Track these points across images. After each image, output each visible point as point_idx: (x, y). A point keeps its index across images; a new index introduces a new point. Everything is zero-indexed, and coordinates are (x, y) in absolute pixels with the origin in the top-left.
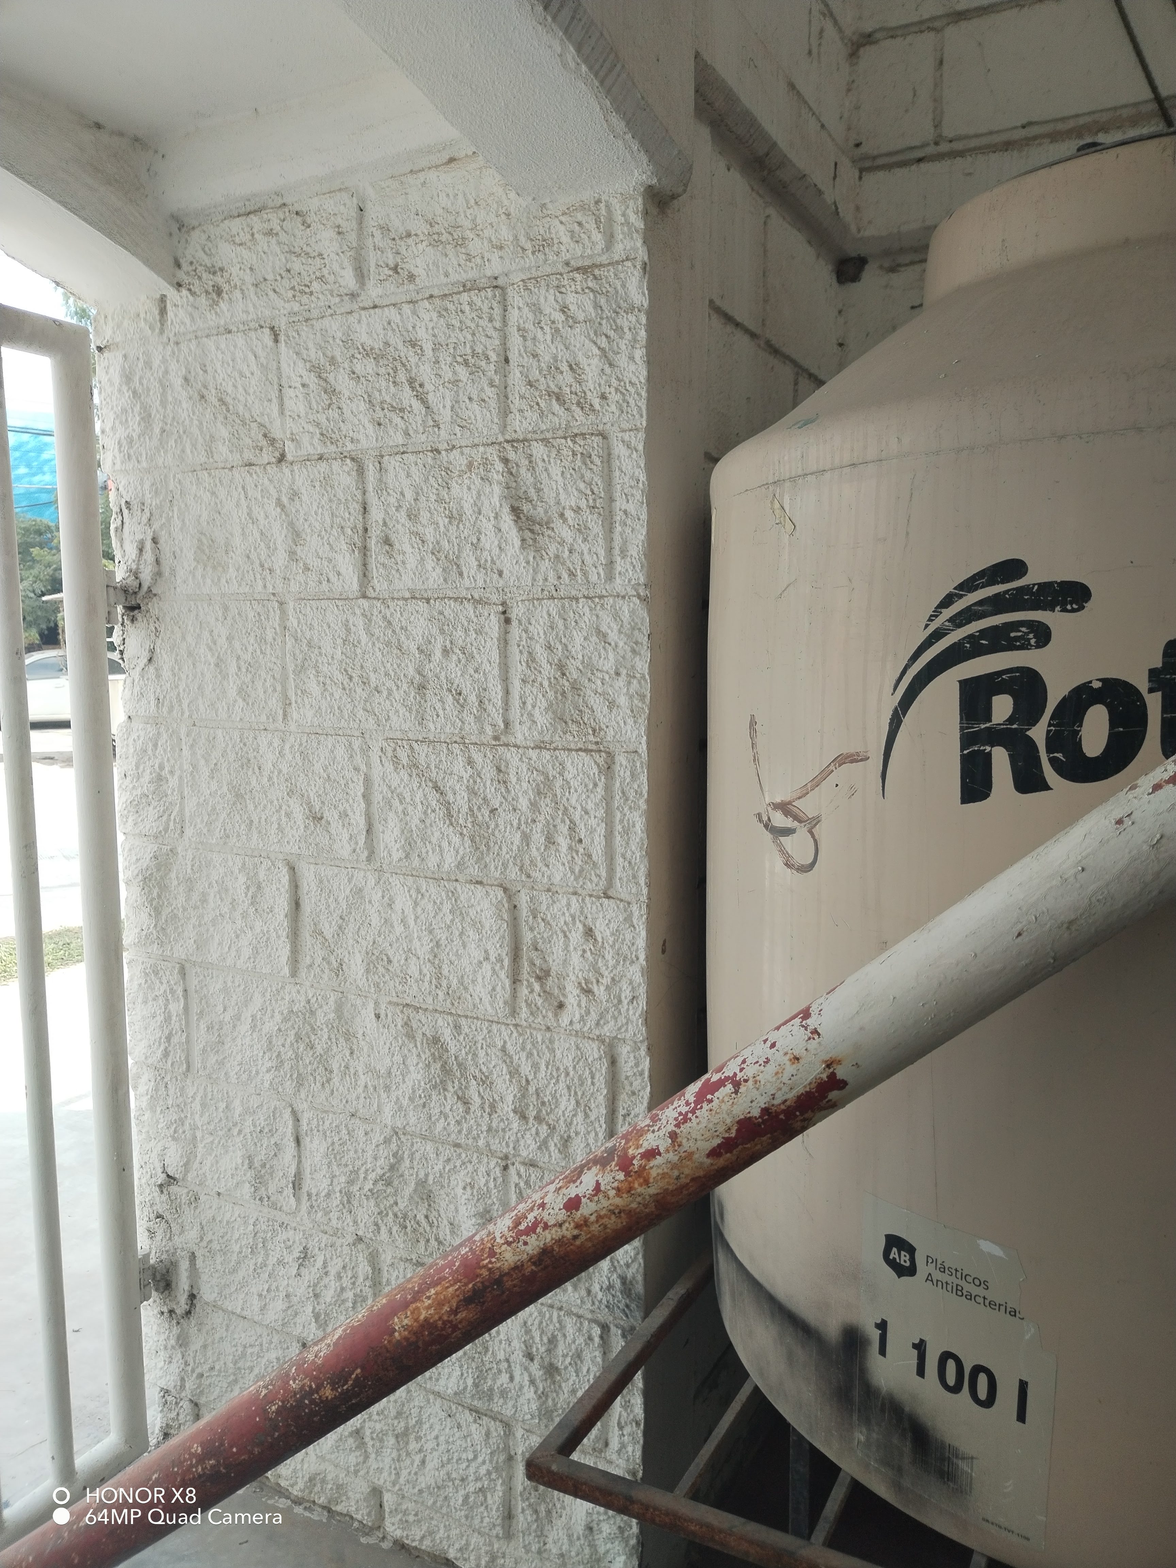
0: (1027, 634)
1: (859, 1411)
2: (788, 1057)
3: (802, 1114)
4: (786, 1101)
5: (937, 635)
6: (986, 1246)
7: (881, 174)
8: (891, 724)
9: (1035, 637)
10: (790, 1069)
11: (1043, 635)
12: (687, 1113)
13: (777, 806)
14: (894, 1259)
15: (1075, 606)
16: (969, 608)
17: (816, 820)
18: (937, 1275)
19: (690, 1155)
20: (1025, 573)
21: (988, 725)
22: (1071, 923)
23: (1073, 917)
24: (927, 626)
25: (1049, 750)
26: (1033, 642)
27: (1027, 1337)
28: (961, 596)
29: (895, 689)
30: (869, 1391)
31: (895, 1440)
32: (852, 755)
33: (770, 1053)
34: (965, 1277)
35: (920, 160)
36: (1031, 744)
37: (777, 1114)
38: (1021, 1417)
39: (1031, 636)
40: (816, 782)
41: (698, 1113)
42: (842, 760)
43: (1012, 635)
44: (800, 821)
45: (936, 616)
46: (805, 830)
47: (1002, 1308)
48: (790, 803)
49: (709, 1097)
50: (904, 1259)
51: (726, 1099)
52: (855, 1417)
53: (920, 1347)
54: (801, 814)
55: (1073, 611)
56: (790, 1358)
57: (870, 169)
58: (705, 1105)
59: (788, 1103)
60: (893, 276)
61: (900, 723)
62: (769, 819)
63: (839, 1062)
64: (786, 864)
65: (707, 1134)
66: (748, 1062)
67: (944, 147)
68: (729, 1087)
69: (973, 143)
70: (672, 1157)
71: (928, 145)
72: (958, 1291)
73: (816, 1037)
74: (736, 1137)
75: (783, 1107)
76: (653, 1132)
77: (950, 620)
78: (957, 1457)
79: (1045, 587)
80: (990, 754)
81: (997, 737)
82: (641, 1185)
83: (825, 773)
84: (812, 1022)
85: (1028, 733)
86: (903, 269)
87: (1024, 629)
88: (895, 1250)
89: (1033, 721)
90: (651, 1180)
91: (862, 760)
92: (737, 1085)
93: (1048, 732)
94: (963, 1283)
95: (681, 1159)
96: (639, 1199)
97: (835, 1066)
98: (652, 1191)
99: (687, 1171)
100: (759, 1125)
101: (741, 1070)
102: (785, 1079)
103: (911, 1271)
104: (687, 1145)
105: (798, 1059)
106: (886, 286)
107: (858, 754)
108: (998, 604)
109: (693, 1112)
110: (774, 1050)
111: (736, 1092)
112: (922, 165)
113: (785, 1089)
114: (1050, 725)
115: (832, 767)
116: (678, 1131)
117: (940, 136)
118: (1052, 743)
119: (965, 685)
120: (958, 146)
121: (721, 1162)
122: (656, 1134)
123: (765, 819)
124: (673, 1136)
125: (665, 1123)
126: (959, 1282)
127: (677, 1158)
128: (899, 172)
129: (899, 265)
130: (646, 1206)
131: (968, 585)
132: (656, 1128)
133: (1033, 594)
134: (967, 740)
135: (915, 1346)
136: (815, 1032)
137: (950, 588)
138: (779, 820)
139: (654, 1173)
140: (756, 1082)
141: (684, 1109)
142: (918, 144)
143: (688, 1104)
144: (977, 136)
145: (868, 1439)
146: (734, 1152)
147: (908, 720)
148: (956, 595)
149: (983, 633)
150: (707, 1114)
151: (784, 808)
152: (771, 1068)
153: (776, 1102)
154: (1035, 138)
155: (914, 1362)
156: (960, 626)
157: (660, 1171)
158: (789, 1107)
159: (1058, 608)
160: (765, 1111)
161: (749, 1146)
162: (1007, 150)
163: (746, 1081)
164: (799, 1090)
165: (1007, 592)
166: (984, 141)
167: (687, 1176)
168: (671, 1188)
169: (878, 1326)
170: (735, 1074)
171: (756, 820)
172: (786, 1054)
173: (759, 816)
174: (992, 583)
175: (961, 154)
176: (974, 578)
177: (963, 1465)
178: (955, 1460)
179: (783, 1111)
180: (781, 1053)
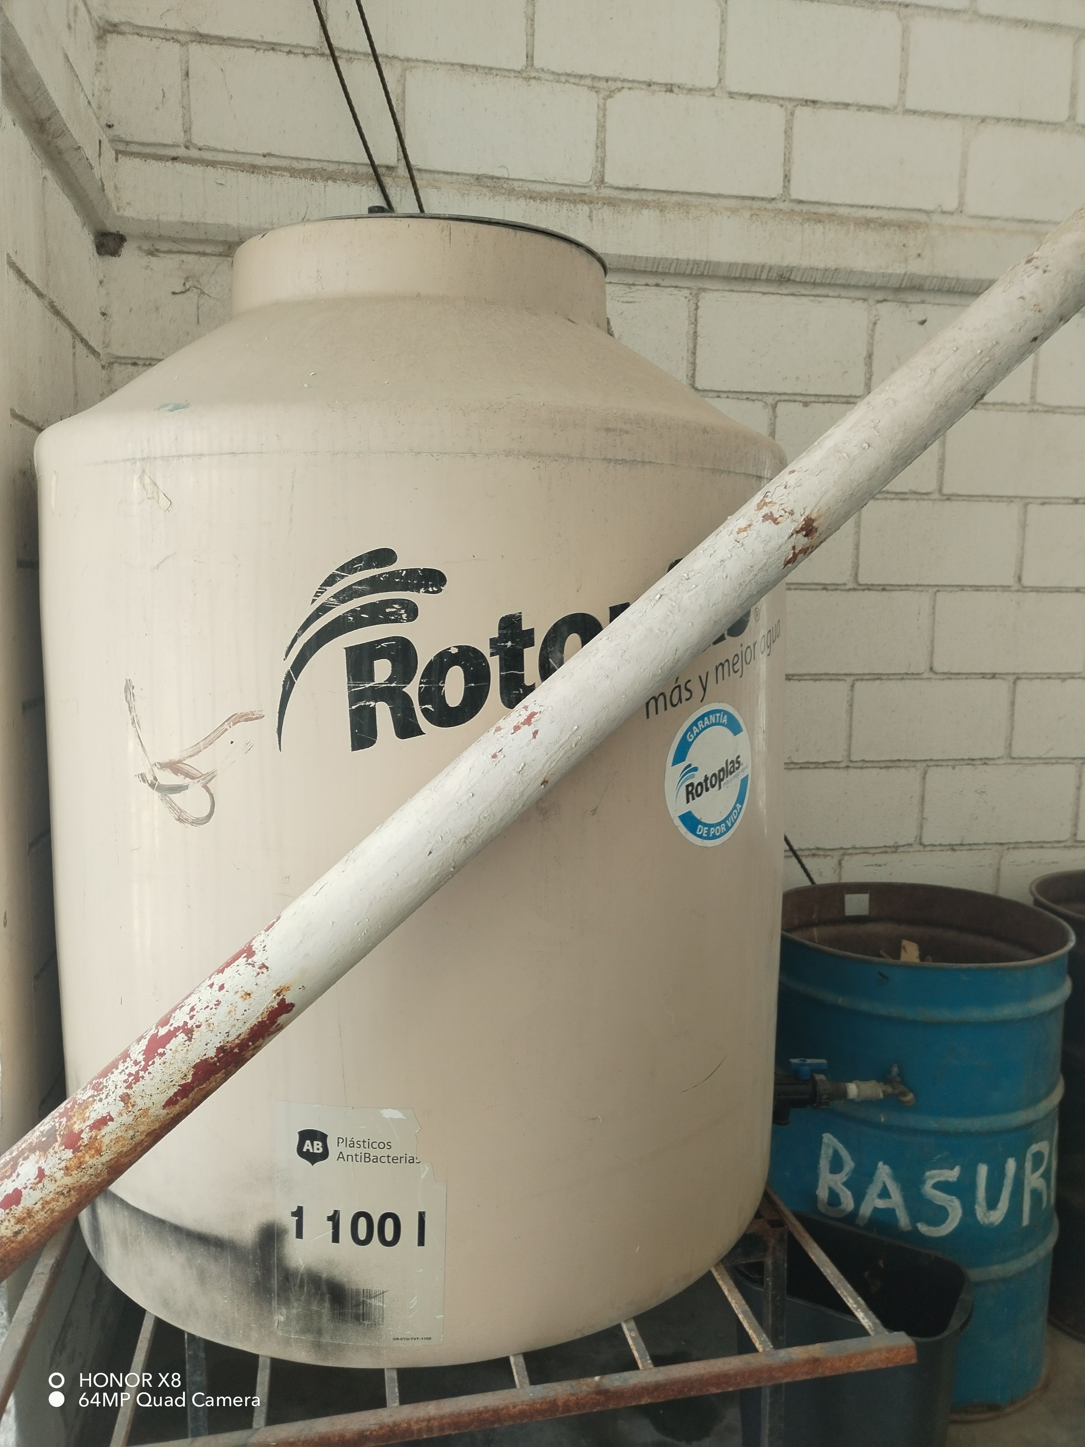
0: (400, 610)
1: (278, 1295)
2: (239, 995)
3: (253, 1044)
4: (240, 1035)
5: (323, 609)
6: (389, 1113)
7: (137, 161)
8: (284, 686)
9: (406, 612)
10: (242, 1005)
11: (412, 611)
12: (137, 1072)
13: (163, 766)
14: (308, 1150)
15: (435, 589)
16: (350, 587)
17: (212, 776)
18: (348, 1151)
19: (145, 1112)
20: (395, 561)
21: (371, 684)
22: (466, 838)
23: (468, 833)
24: (314, 601)
25: (422, 702)
26: (404, 616)
27: (423, 1176)
28: (343, 577)
29: (286, 656)
30: (288, 1276)
31: (314, 1307)
32: (247, 714)
33: (220, 995)
34: (371, 1145)
35: (174, 159)
36: (407, 698)
37: (232, 1049)
38: (421, 1242)
39: (403, 611)
40: (209, 741)
41: (150, 1069)
42: (236, 719)
43: (388, 610)
44: (193, 778)
45: (322, 593)
46: (199, 785)
47: (403, 1160)
48: (180, 762)
49: (160, 1051)
50: (317, 1147)
51: (180, 1049)
52: (275, 1303)
53: (334, 1219)
54: (194, 771)
55: (434, 592)
56: (202, 1277)
57: (125, 153)
58: (157, 1059)
59: (242, 1037)
60: (153, 259)
61: (292, 684)
62: (155, 779)
63: (288, 988)
64: (179, 819)
65: (164, 1086)
66: (197, 1008)
67: (194, 153)
68: (181, 1037)
69: (221, 157)
70: (127, 1119)
71: (179, 146)
72: (367, 1158)
73: (264, 970)
74: (192, 1081)
75: (237, 1041)
76: (101, 1100)
77: (335, 596)
78: (370, 1298)
79: (411, 572)
80: (374, 708)
81: (379, 694)
82: (92, 1157)
83: (219, 732)
84: (258, 959)
85: (404, 690)
86: (162, 255)
87: (396, 606)
88: (308, 1142)
89: (408, 680)
90: (104, 1148)
91: (257, 718)
92: (189, 1032)
93: (420, 688)
94: (370, 1151)
95: (136, 1118)
96: (91, 1171)
97: (284, 993)
98: (106, 1158)
99: (142, 1128)
100: (215, 1064)
101: (192, 1018)
102: (238, 1016)
103: (324, 1155)
104: (141, 1104)
105: (249, 994)
106: (147, 267)
107: (252, 713)
108: (374, 585)
109: (145, 1069)
110: (223, 992)
111: (190, 1039)
112: (176, 164)
113: (239, 1024)
114: (421, 683)
115: (226, 726)
116: (130, 1092)
117: (190, 141)
118: (424, 697)
119: (350, 651)
120: (208, 156)
121: (177, 1108)
122: (105, 1101)
123: (150, 778)
124: (125, 1098)
125: (113, 1088)
126: (367, 1151)
127: (132, 1118)
128: (155, 164)
129: (157, 250)
130: (97, 1176)
131: (349, 568)
132: (103, 1096)
133: (401, 578)
134: (355, 697)
135: (330, 1219)
136: (263, 966)
137: (333, 570)
138: (167, 778)
139: (106, 1141)
140: (209, 1025)
141: (134, 1070)
142: (170, 142)
143: (136, 1063)
144: (224, 151)
145: (287, 1318)
146: (190, 1096)
147: (300, 682)
148: (338, 575)
149: (364, 608)
150: (161, 1067)
151: (174, 767)
152: (223, 1009)
153: (230, 1039)
154: (277, 168)
155: (330, 1231)
156: (344, 601)
157: (114, 1136)
158: (243, 1040)
159: (422, 590)
160: (221, 1049)
161: (204, 1086)
162: (253, 173)
163: (198, 1026)
164: (253, 1022)
165: (381, 575)
166: (231, 158)
167: (142, 1133)
168: (125, 1149)
169: (294, 1214)
170: (186, 1023)
171: (138, 780)
172: (237, 992)
173: (143, 778)
174: (368, 566)
175: (213, 164)
176: (353, 562)
177: (375, 1302)
178: (369, 1301)
179: (238, 1045)
180: (232, 993)
